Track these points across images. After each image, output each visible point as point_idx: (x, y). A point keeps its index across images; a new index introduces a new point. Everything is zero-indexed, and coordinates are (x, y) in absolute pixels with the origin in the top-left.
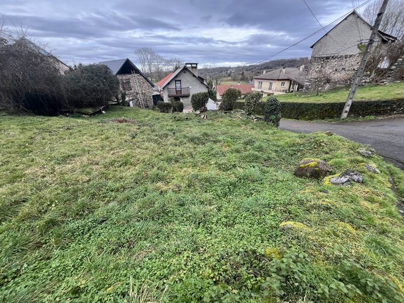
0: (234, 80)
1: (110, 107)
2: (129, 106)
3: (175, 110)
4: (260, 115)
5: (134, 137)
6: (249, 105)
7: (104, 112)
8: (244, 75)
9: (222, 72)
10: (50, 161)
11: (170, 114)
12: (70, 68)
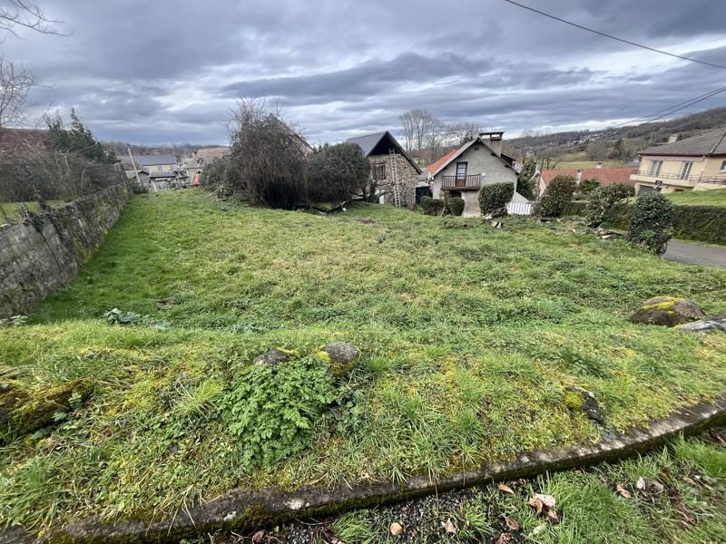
0: (592, 158)
1: (353, 203)
2: (378, 202)
3: (448, 212)
4: (617, 228)
5: (381, 242)
6: (595, 208)
7: (344, 209)
8: (619, 147)
9: (565, 142)
10: (292, 255)
11: (439, 218)
12: (314, 150)
